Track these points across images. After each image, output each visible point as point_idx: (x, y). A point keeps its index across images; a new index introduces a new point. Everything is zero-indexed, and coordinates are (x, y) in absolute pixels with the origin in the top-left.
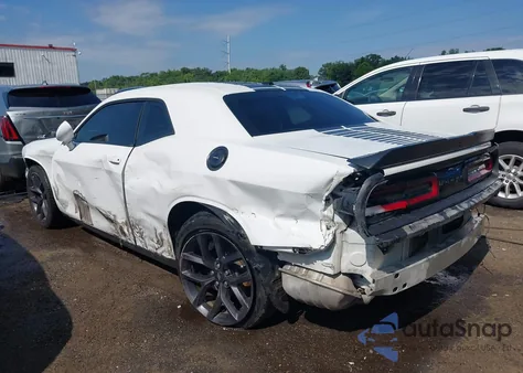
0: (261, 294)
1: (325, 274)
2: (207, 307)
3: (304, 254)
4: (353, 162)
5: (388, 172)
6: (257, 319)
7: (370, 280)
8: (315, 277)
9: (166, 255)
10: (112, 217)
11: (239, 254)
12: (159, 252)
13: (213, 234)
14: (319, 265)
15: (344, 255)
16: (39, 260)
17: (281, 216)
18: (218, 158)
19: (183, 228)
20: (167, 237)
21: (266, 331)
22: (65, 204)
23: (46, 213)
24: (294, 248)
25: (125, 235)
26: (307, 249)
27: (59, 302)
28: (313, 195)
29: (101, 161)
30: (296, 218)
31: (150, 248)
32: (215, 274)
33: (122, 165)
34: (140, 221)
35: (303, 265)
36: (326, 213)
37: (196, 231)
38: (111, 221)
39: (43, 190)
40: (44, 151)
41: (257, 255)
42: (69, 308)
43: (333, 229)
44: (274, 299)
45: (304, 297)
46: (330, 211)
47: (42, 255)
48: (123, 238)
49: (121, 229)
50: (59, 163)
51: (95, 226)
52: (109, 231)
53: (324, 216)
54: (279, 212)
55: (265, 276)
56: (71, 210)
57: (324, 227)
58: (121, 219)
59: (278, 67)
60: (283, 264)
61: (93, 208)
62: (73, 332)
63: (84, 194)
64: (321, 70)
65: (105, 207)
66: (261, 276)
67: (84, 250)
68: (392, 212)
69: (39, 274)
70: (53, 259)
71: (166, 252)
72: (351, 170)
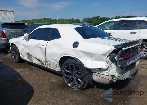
0: (87, 80)
1: (105, 75)
2: (70, 84)
3: (101, 70)
4: (115, 46)
5: (124, 49)
6: (85, 87)
7: (117, 76)
8: (103, 76)
9: (57, 70)
10: (40, 60)
11: (81, 70)
12: (55, 69)
13: (73, 65)
14: (104, 73)
15: (111, 70)
16: (18, 72)
17: (94, 60)
18: (76, 45)
19: (64, 63)
20: (58, 65)
21: (87, 90)
22: (24, 56)
23: (17, 59)
24: (98, 68)
25: (44, 65)
26: (102, 69)
27: (27, 83)
28: (104, 55)
29: (38, 45)
30: (98, 60)
31: (52, 68)
32: (73, 75)
33: (45, 46)
34: (50, 61)
35: (99, 73)
36: (107, 59)
37: (69, 64)
38: (40, 61)
39: (16, 52)
40: (17, 41)
41: (86, 70)
42: (31, 85)
43: (108, 64)
44: (90, 82)
45: (99, 81)
46: (108, 59)
47: (18, 70)
48: (43, 66)
49: (43, 63)
50: (23, 45)
51: (34, 62)
52: (38, 64)
53: (106, 60)
54: (93, 59)
55: (88, 76)
56: (26, 58)
57: (106, 63)
58: (43, 60)
59: (71, 19)
60: (93, 72)
61: (33, 57)
62: (34, 91)
63: (31, 54)
64: (83, 20)
65: (38, 57)
66: (87, 76)
67: (30, 69)
68: (124, 59)
69: (19, 76)
70: (22, 71)
71: (58, 69)
72: (115, 48)
